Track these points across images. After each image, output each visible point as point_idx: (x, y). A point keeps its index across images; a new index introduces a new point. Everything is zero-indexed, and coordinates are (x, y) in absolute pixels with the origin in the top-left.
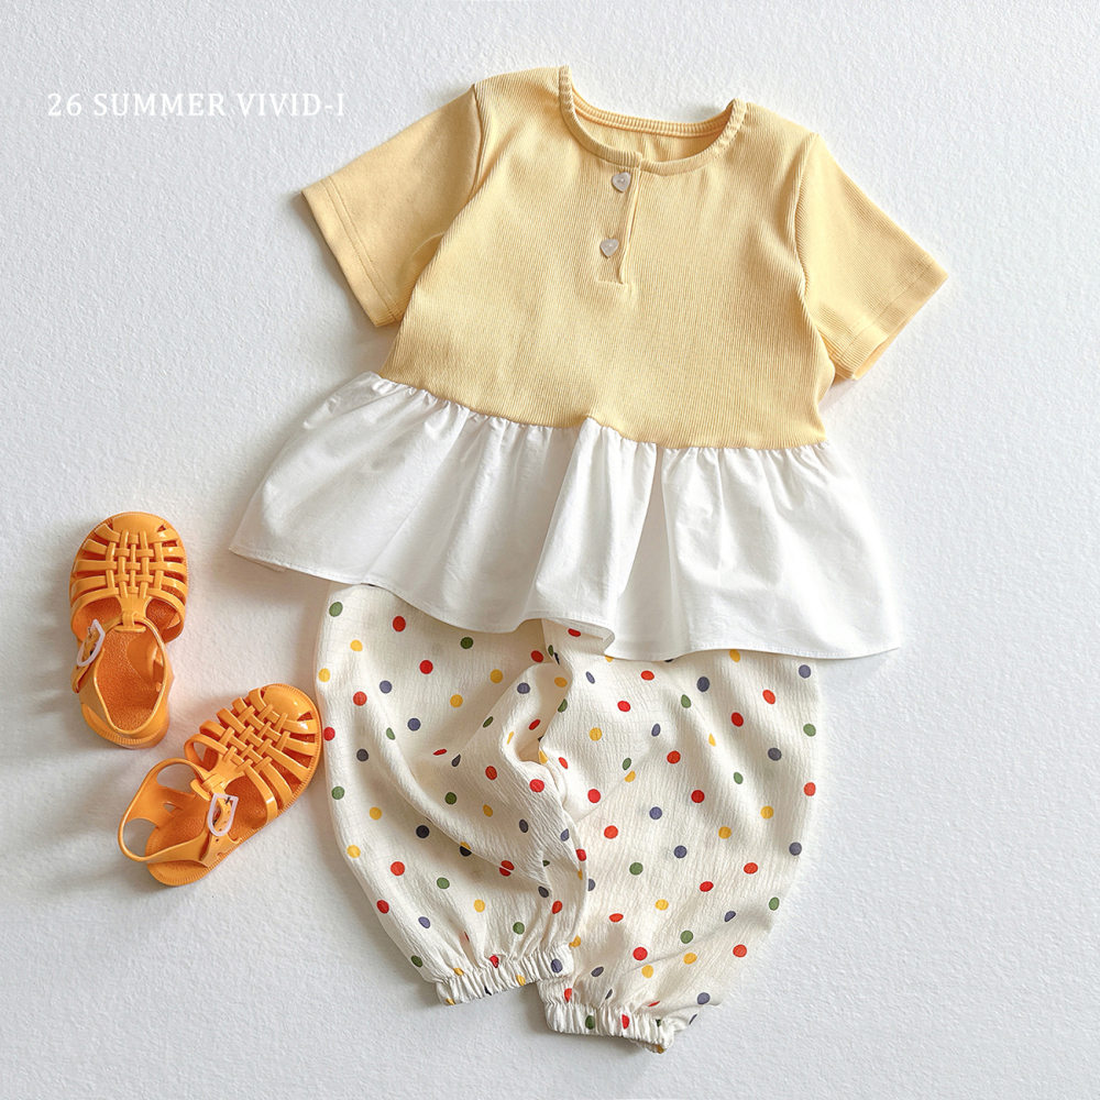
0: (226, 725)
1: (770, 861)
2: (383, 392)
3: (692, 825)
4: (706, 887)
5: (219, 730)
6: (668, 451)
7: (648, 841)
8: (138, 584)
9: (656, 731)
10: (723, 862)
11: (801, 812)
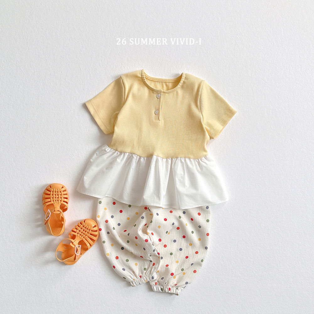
0: (77, 229)
1: (201, 251)
2: (108, 151)
3: (183, 243)
4: (187, 257)
5: (75, 230)
6: (174, 159)
7: (173, 247)
8: (58, 201)
9: (173, 224)
10: (191, 251)
11: (206, 240)
